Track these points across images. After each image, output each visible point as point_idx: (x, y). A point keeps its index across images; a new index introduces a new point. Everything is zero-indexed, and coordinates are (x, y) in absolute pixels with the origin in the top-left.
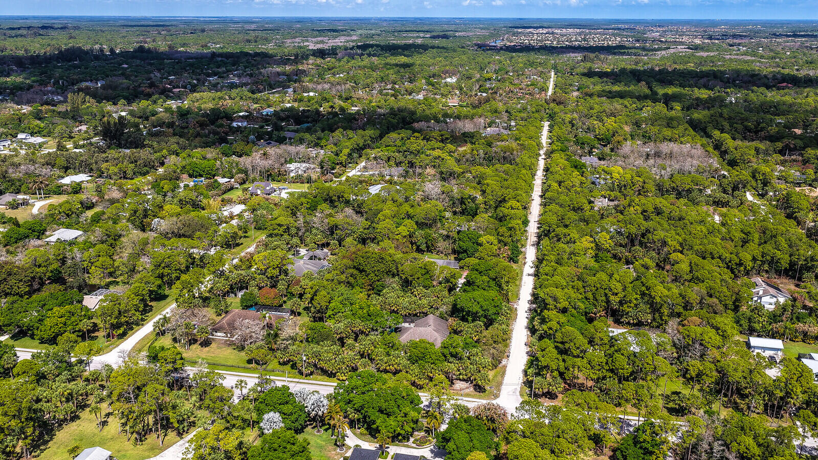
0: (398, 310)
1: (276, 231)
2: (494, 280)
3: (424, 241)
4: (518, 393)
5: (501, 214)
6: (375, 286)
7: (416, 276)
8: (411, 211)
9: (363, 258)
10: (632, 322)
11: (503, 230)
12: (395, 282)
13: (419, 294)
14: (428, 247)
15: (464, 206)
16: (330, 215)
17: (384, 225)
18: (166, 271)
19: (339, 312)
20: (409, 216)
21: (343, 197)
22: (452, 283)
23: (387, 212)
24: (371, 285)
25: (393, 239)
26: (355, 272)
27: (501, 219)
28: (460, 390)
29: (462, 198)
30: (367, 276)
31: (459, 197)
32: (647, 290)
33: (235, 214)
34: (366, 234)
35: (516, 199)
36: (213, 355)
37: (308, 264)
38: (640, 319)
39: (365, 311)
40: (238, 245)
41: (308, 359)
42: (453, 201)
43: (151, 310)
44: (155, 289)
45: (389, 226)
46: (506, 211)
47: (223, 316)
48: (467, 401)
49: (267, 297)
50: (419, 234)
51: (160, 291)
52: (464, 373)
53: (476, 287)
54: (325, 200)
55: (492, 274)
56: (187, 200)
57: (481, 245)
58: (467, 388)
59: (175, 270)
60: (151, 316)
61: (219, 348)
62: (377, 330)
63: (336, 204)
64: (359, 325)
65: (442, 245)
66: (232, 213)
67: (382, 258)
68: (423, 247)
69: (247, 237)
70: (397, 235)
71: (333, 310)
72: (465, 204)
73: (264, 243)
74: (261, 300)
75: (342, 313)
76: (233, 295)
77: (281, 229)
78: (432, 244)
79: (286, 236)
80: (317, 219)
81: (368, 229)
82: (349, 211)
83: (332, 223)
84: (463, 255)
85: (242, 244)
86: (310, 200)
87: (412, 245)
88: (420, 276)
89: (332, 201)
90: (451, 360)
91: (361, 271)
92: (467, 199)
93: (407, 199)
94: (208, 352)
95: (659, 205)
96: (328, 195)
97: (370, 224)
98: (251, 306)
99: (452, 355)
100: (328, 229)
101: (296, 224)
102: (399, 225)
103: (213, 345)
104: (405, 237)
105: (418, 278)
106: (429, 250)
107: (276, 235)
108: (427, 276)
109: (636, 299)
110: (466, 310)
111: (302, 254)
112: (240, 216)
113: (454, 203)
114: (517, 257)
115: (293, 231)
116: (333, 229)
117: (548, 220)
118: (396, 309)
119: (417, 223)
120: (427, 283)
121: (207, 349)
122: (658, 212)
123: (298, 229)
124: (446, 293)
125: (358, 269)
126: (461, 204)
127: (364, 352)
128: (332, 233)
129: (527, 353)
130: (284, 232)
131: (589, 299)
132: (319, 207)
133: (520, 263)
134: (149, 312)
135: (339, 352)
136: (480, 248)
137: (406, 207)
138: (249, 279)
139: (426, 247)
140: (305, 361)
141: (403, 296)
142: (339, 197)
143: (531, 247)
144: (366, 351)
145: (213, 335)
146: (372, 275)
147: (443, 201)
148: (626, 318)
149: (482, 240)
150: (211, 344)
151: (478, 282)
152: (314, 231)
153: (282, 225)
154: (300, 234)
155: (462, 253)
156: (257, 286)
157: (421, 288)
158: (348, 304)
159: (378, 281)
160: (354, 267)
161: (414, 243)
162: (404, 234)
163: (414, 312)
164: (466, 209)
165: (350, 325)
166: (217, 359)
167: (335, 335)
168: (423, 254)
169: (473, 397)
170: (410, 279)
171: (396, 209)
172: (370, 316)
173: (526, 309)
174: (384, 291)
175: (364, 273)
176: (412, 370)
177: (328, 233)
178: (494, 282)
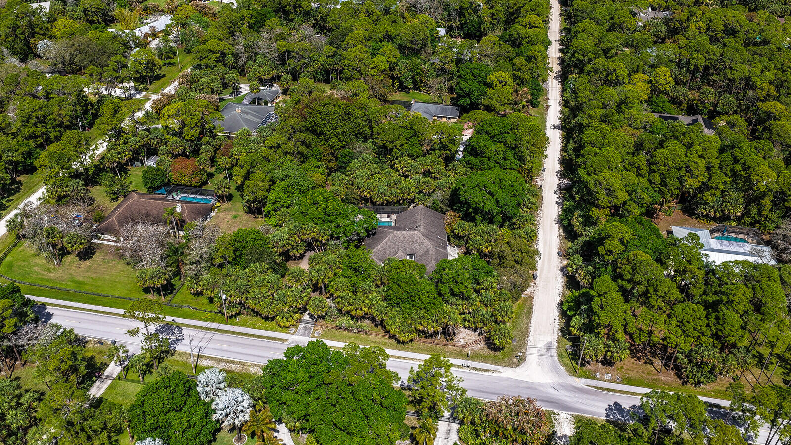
0: (371, 197)
1: (205, 61)
2: (513, 149)
3: (410, 74)
4: (554, 353)
5: (516, 35)
6: (339, 156)
7: (398, 143)
8: (392, 31)
9: (320, 114)
10: (712, 214)
11: (520, 61)
12: (366, 150)
13: (402, 168)
14: (415, 83)
15: (463, 20)
16: (282, 37)
17: (354, 54)
18: (40, 129)
19: (283, 206)
20: (390, 38)
21: (300, 7)
22: (450, 151)
23: (359, 33)
24: (333, 155)
25: (367, 75)
26: (308, 137)
27: (516, 43)
28: (465, 347)
29: (461, 8)
30: (327, 141)
31: (457, 7)
32: (744, 170)
33: (158, 30)
34: (330, 65)
35: (536, 12)
36: (94, 275)
37: (247, 113)
38: (726, 212)
39: (320, 210)
40: (158, 77)
41: (230, 296)
42: (449, 12)
43: (18, 190)
44: (20, 159)
45: (361, 55)
46: (523, 31)
47: (119, 202)
48: (476, 369)
49: (182, 171)
50: (404, 64)
51: (28, 161)
52: (472, 319)
53: (485, 160)
54: (277, 12)
55: (510, 139)
56: (94, 10)
57: (489, 85)
58: (475, 342)
59: (54, 127)
60: (17, 200)
61: (106, 261)
62: (338, 238)
63: (292, 16)
64: (312, 232)
65: (435, 82)
66: (154, 28)
67: (349, 114)
68: (409, 83)
69: (173, 64)
70: (373, 68)
71: (273, 204)
72: (465, 17)
73: (189, 78)
74: (174, 177)
75: (288, 207)
76: (140, 164)
77: (213, 59)
78: (421, 80)
79: (220, 69)
80: (262, 40)
81: (333, 57)
82: (307, 29)
83: (283, 49)
84: (464, 99)
85: (164, 76)
86: (255, 13)
87: (393, 81)
88: (404, 141)
89: (287, 13)
90: (453, 300)
91: (318, 134)
92: (467, 9)
93: (387, 12)
94: (89, 269)
95: (731, 22)
96: (280, 4)
97: (335, 49)
98: (160, 187)
99: (453, 294)
100: (279, 56)
101: (234, 50)
102: (374, 53)
103: (98, 257)
104: (383, 71)
105: (401, 145)
106: (416, 87)
107: (207, 66)
108: (414, 140)
109: (725, 183)
110: (474, 206)
111: (244, 92)
112: (166, 32)
113: (449, 15)
114: (537, 99)
115: (230, 59)
116: (284, 57)
117: (583, 46)
118: (368, 196)
119: (401, 48)
120: (414, 150)
121: (87, 263)
122: (731, 32)
123: (236, 56)
124: (441, 166)
125: (313, 132)
126: (459, 16)
127: (317, 281)
128: (284, 63)
129: (563, 269)
130: (217, 62)
131: (654, 183)
132: (268, 22)
133: (540, 107)
134: (15, 193)
135: (278, 284)
136: (490, 91)
137: (385, 25)
138: (158, 143)
139: (413, 82)
140: (225, 300)
141: (379, 173)
142: (295, 7)
143: (554, 81)
144: (320, 280)
145: (99, 238)
146: (335, 139)
147: (435, 12)
148: (704, 209)
149: (491, 77)
150: (94, 254)
151: (489, 152)
152: (260, 60)
153: (213, 52)
154: (241, 63)
155: (464, 97)
156: (170, 153)
157: (406, 158)
158: (297, 192)
159: (343, 147)
160: (307, 129)
161: (396, 79)
162: (381, 68)
163: (395, 199)
164: (465, 23)
165: (298, 231)
166: (100, 283)
167: (275, 250)
168: (408, 92)
169: (485, 359)
170: (390, 146)
171: (372, 26)
172: (329, 216)
173: (555, 188)
174: (352, 165)
175: (322, 137)
176: (391, 318)
177: (279, 63)
178: (513, 152)
